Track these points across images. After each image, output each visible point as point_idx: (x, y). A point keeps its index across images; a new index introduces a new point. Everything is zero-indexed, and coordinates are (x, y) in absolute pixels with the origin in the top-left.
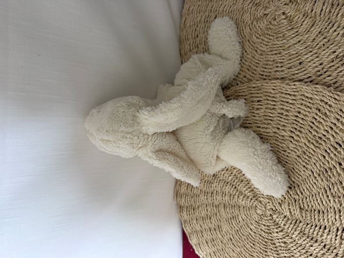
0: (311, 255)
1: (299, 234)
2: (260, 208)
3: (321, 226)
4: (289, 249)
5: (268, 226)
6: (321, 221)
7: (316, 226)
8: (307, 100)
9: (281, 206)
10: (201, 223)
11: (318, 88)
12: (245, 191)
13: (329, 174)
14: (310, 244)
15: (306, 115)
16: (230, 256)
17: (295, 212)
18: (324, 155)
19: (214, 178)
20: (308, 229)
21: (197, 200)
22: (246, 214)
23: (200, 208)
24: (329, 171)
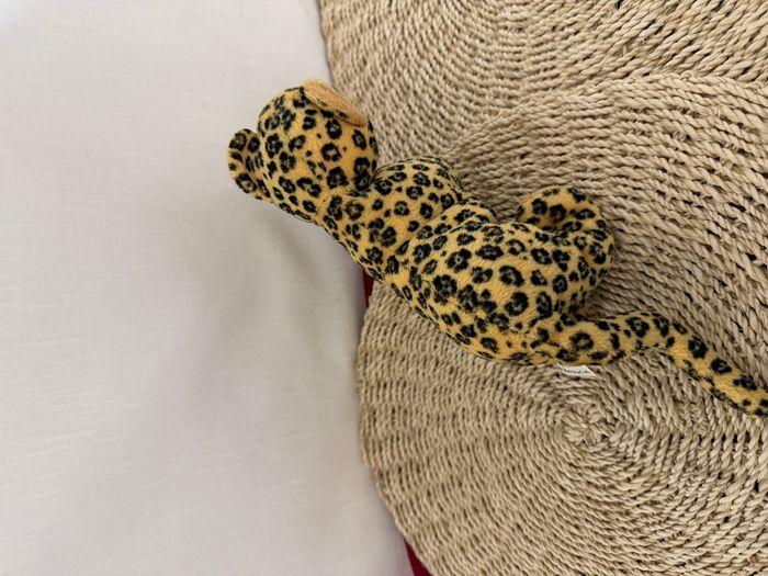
0: (726, 520)
1: (684, 470)
2: (573, 425)
3: (736, 437)
4: (668, 519)
5: (602, 470)
6: (734, 419)
7: (724, 439)
8: (636, 116)
9: (625, 407)
10: (441, 499)
12: (529, 392)
13: (730, 287)
14: (717, 490)
15: (642, 155)
16: (524, 572)
17: (664, 412)
18: (709, 243)
19: (452, 376)
20: (705, 452)
21: (423, 443)
22: (543, 452)
23: (433, 463)
24: (728, 281)
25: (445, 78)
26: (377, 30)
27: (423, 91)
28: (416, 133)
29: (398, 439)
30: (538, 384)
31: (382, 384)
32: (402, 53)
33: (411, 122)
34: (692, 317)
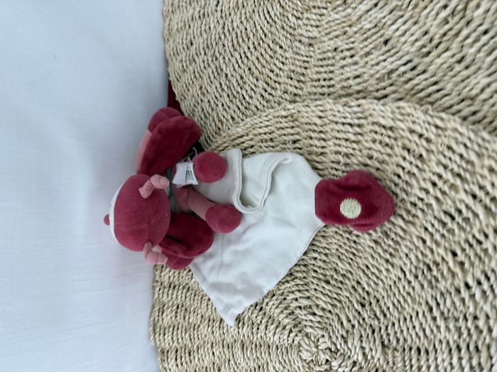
2: (306, 347)
8: (383, 131)
9: (346, 342)
11: (403, 108)
13: (435, 273)
15: (383, 162)
18: (423, 236)
21: (196, 336)
22: (283, 361)
23: (201, 351)
24: (434, 268)
25: (250, 69)
26: (204, 22)
27: (232, 76)
28: (223, 105)
29: (178, 329)
30: (285, 312)
31: (172, 286)
32: (221, 43)
33: (221, 96)
34: (404, 287)
